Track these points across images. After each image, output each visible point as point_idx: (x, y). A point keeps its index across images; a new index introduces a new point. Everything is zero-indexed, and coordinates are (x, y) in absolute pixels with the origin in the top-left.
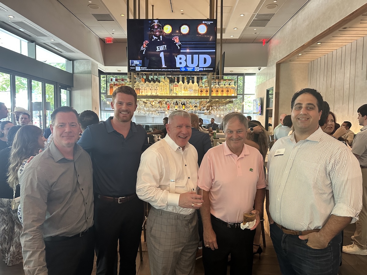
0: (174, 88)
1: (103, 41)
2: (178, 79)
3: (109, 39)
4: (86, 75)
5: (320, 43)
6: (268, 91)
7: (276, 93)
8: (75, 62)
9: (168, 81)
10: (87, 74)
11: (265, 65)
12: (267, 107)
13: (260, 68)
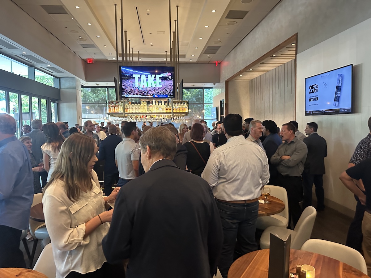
0: (150, 107)
1: (85, 61)
2: (152, 102)
3: (90, 60)
5: (252, 70)
6: (221, 102)
7: (226, 104)
9: (146, 103)
10: (72, 89)
11: (219, 82)
12: (221, 115)
13: (215, 84)
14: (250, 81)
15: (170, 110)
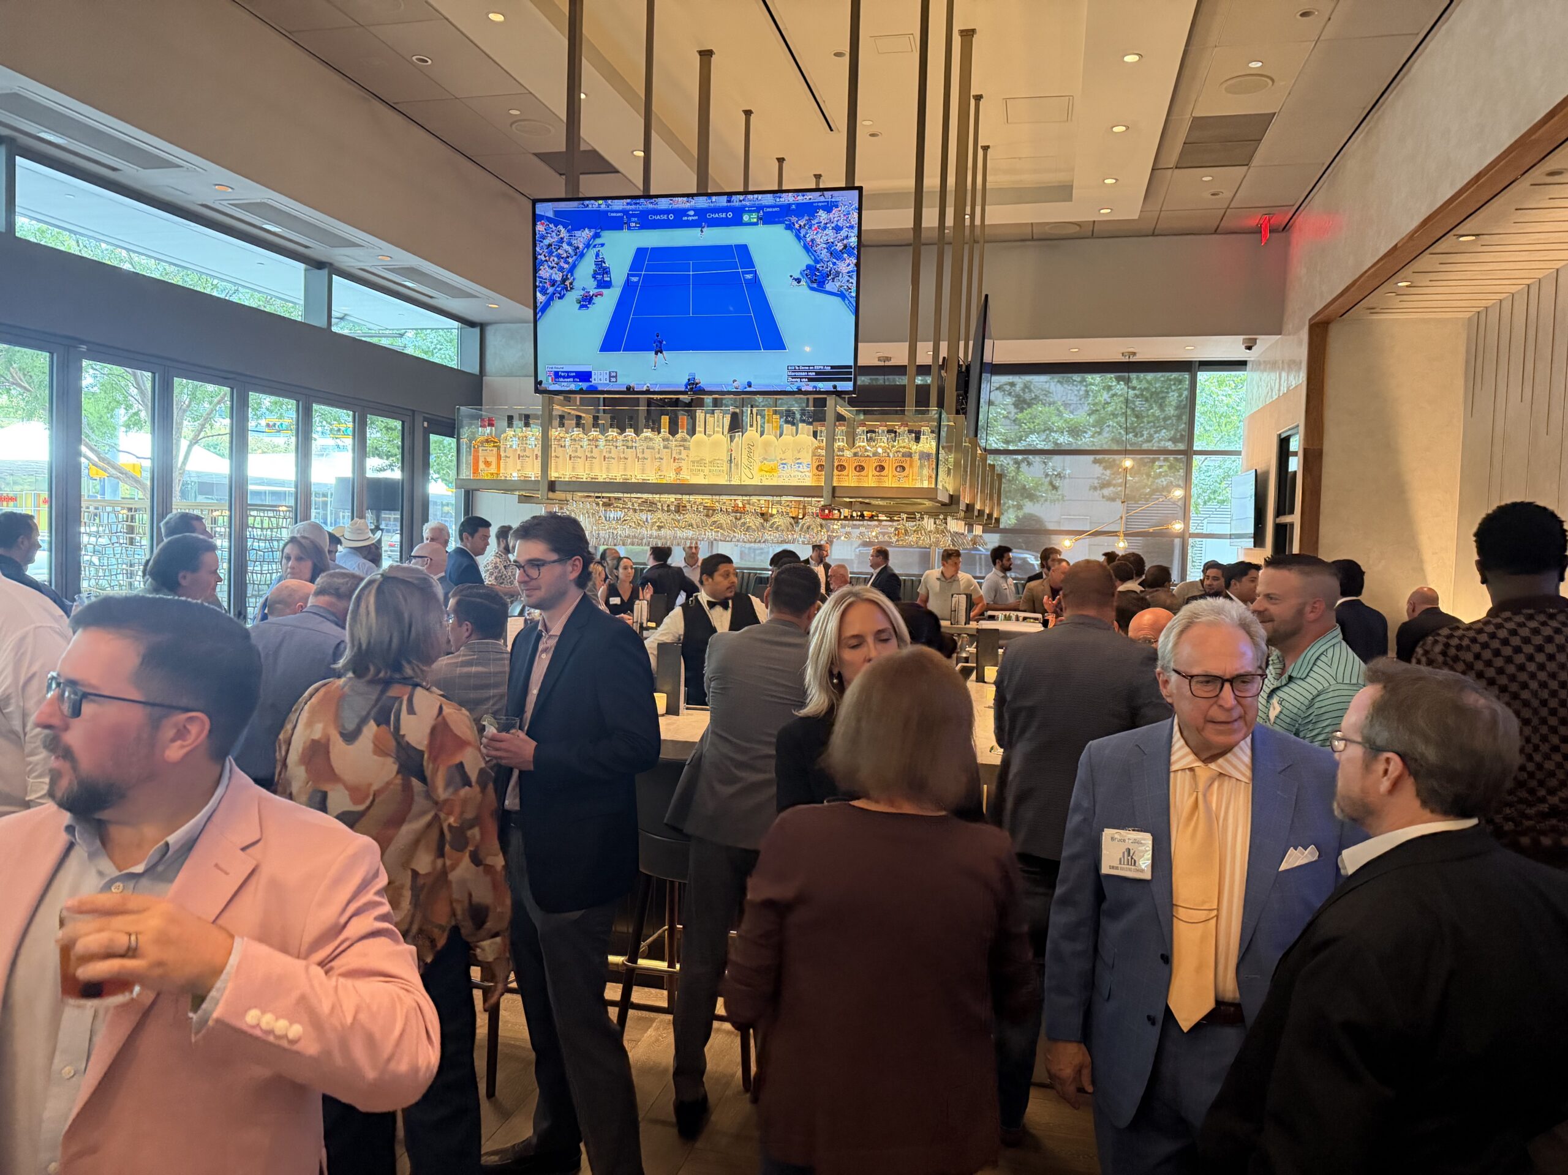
5: (1474, 238)
6: (1283, 443)
8: (490, 332)
11: (1277, 330)
12: (1279, 512)
13: (1254, 341)
14: (1469, 319)
15: (819, 467)
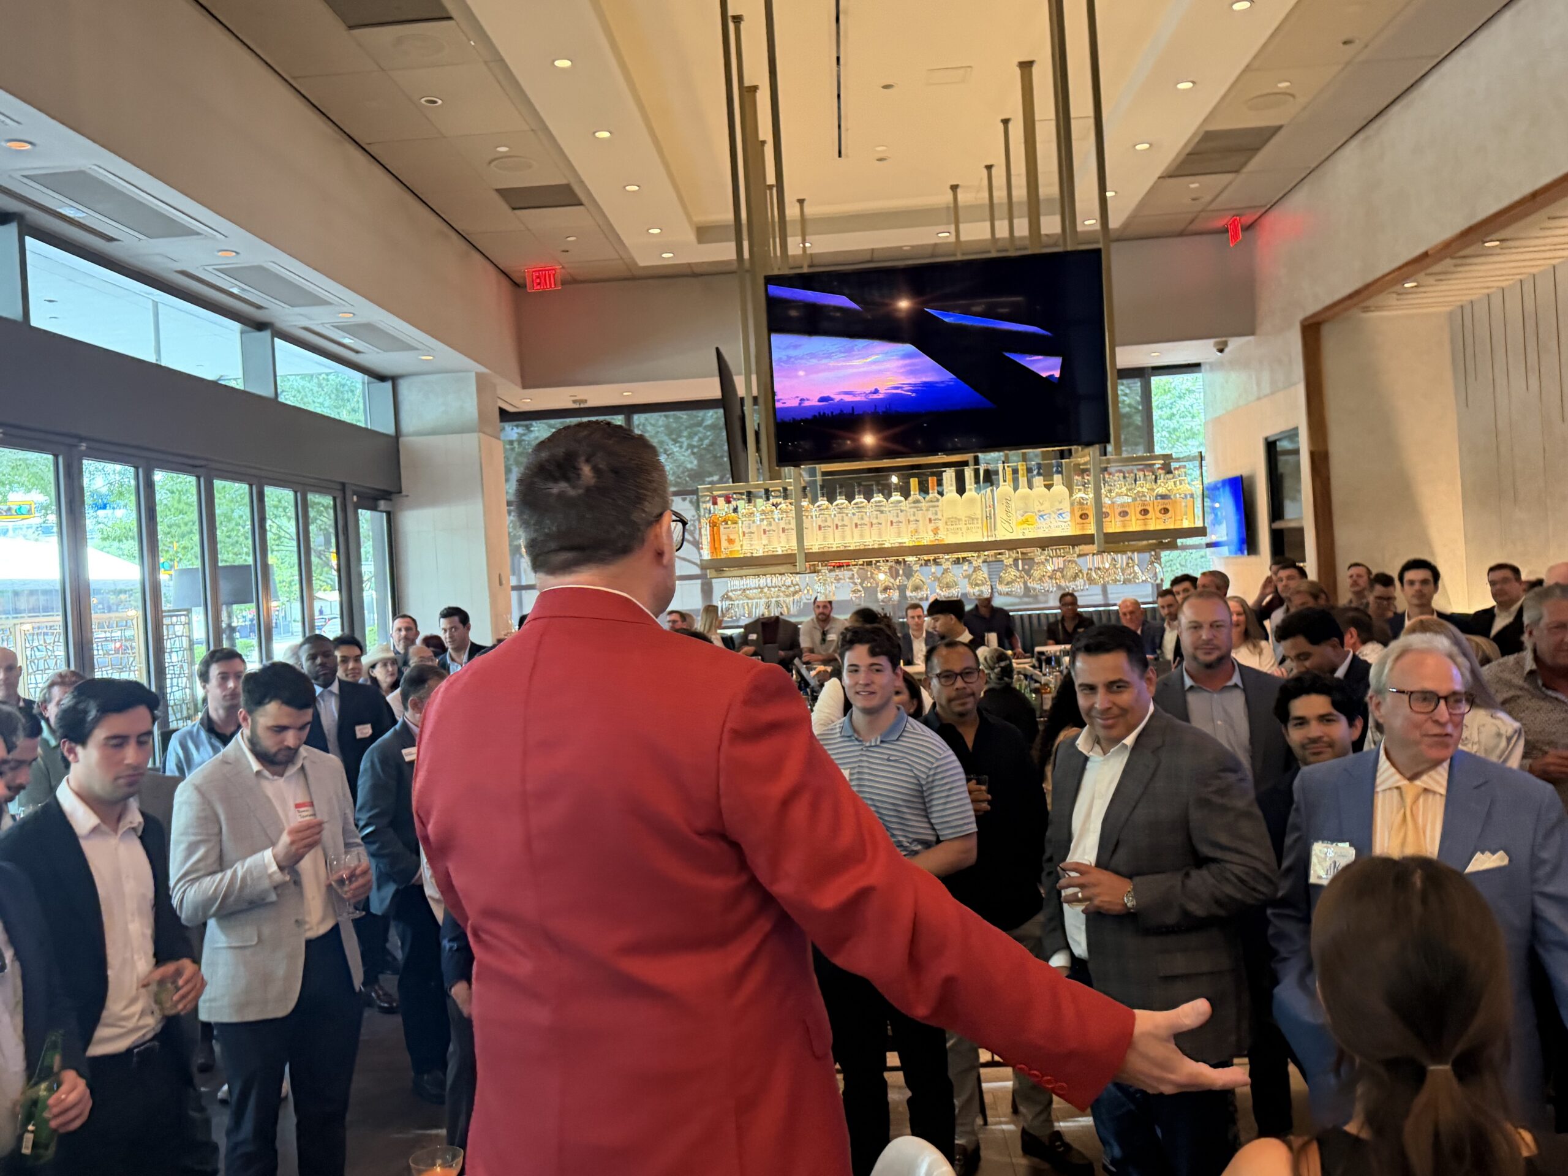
1: (515, 283)
3: (543, 276)
4: (454, 441)
5: (1497, 243)
6: (1271, 447)
7: (1313, 455)
8: (404, 386)
10: (459, 436)
11: (1249, 330)
12: (1273, 518)
13: (1225, 344)
14: (1451, 314)
15: (1084, 516)
